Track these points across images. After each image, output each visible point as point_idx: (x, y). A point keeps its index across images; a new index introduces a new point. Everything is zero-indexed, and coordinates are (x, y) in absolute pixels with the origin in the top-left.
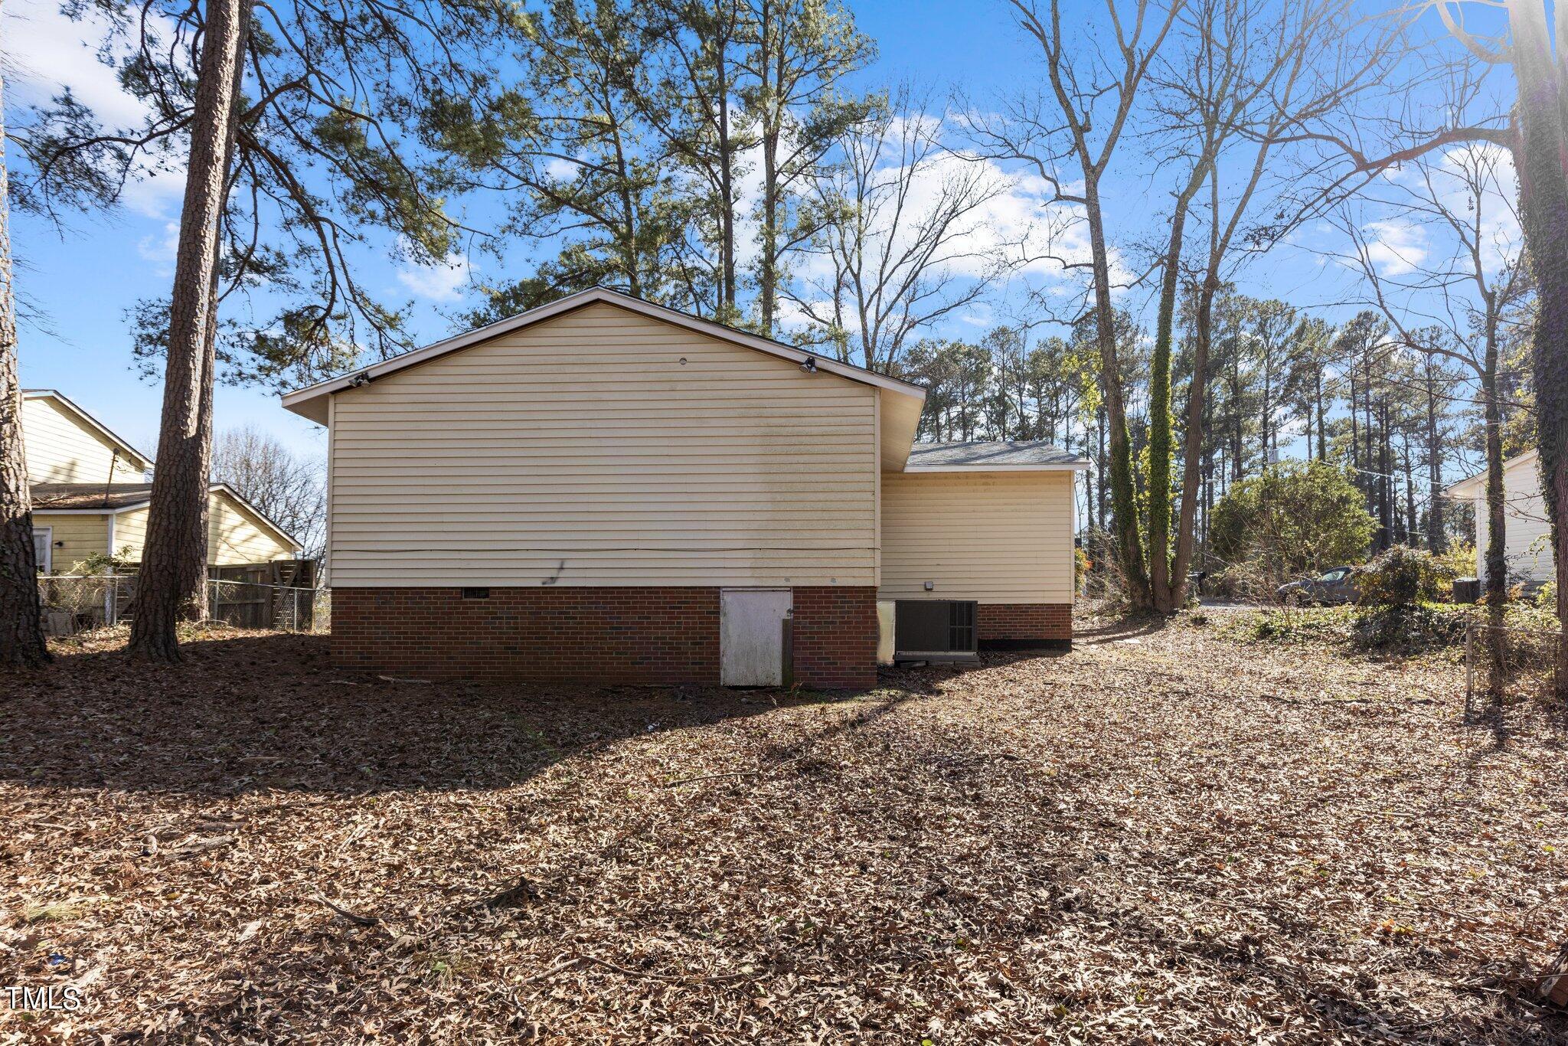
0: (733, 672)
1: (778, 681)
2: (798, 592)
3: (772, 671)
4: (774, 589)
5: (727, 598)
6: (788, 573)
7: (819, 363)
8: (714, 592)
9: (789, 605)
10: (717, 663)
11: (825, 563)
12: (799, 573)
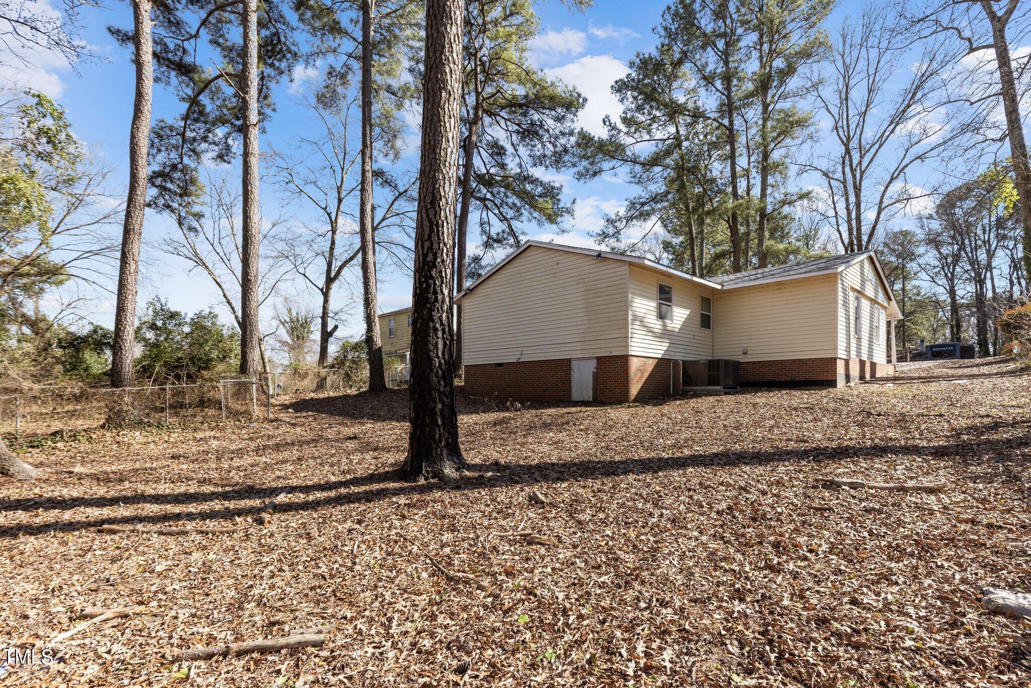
0: (575, 396)
1: (591, 399)
2: (599, 359)
3: (589, 395)
4: (589, 358)
5: (574, 363)
6: (594, 351)
7: (602, 255)
8: (569, 361)
9: (595, 365)
10: (570, 391)
11: (608, 345)
12: (598, 350)
